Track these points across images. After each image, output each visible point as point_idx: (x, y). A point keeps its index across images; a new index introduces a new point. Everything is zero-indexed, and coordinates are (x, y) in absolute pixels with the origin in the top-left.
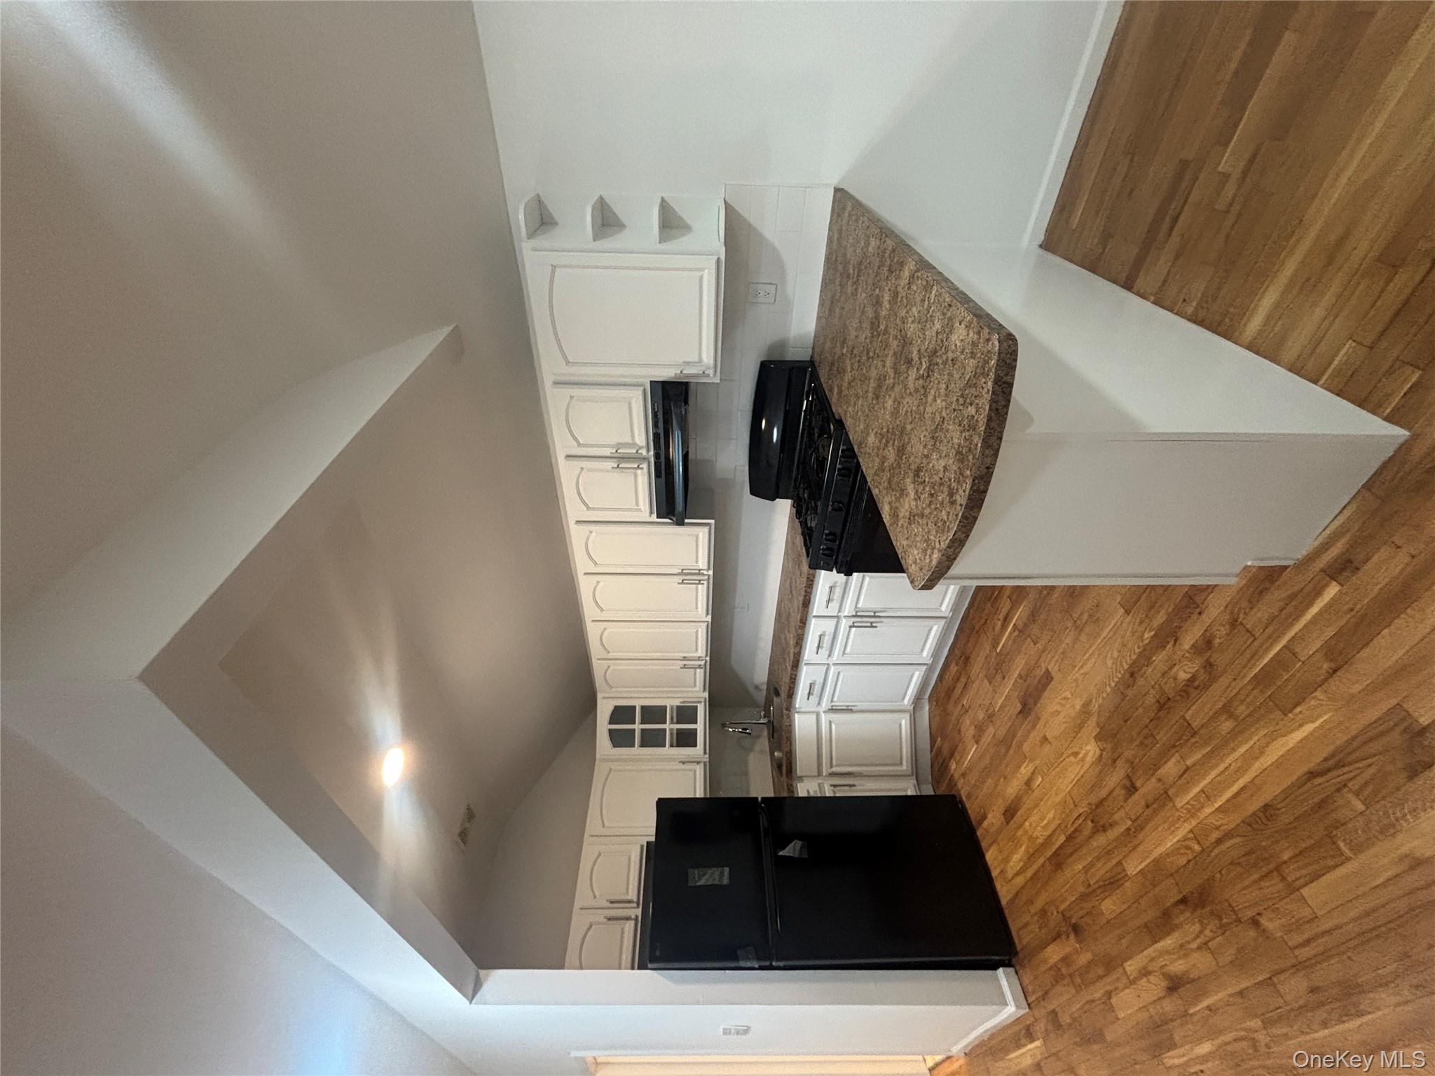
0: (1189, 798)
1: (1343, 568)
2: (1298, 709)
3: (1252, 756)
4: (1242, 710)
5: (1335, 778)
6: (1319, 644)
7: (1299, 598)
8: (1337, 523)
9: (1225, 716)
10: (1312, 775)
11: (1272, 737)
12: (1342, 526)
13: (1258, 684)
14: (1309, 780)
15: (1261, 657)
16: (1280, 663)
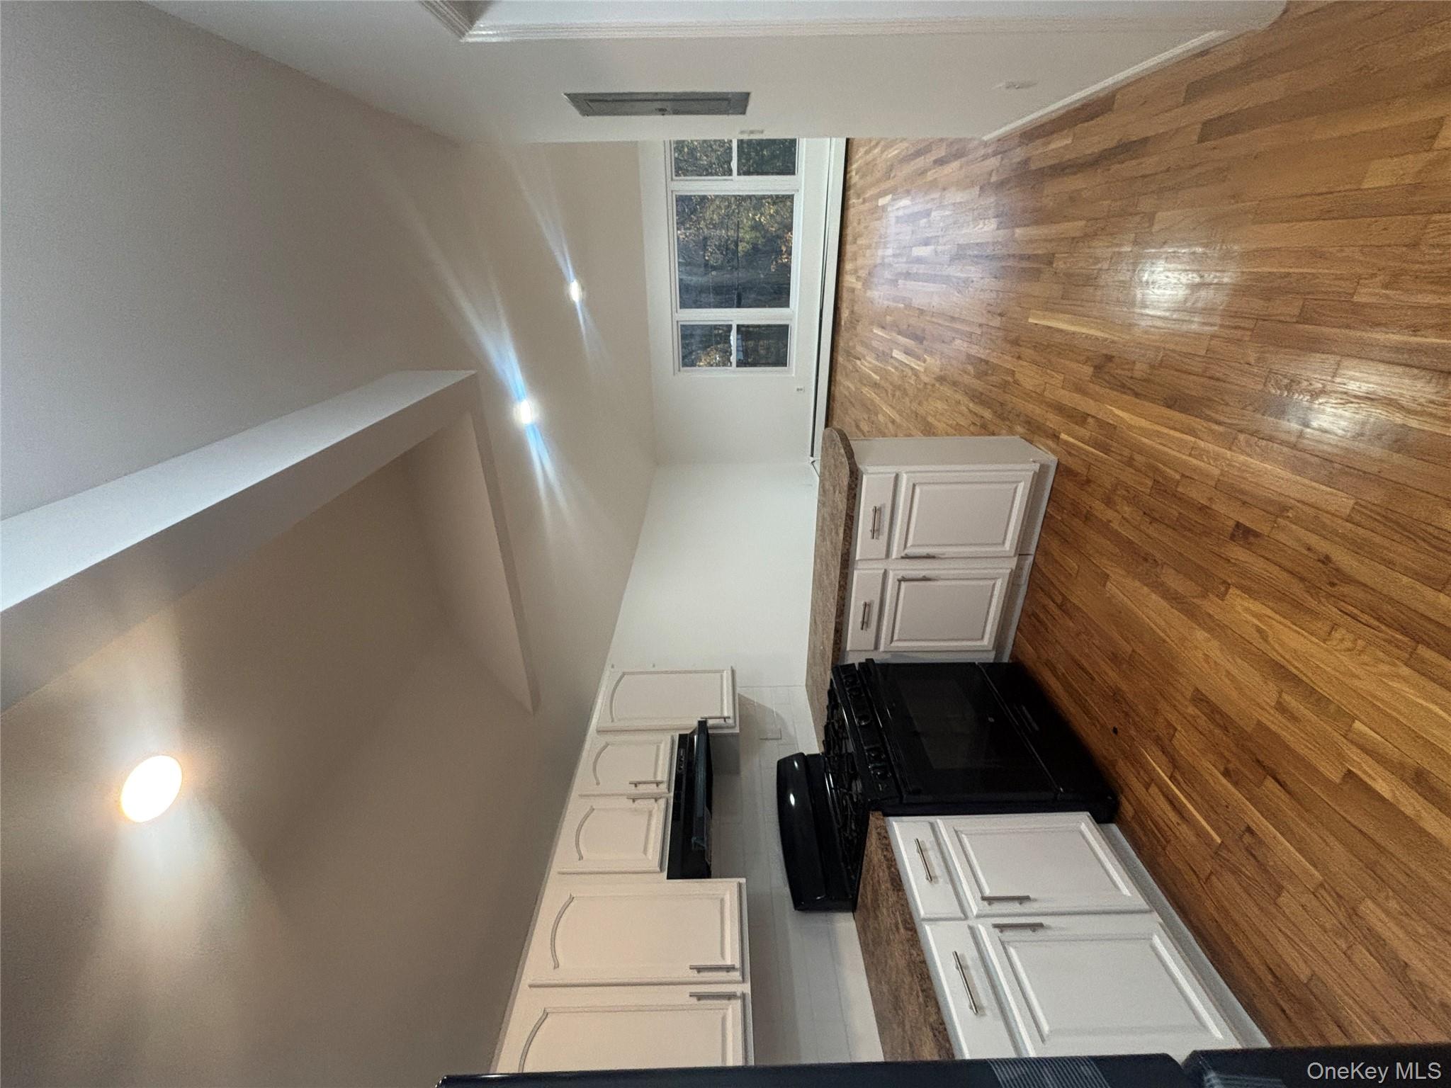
0: (1202, 464)
1: (1055, 437)
2: (1111, 422)
3: (1144, 432)
4: (1126, 452)
5: (1129, 383)
6: (1082, 429)
7: (1069, 450)
8: (1043, 448)
9: (1134, 463)
10: (1137, 395)
11: (1130, 427)
12: (1043, 445)
13: (1109, 450)
14: (1140, 394)
15: (1098, 456)
16: (1097, 445)
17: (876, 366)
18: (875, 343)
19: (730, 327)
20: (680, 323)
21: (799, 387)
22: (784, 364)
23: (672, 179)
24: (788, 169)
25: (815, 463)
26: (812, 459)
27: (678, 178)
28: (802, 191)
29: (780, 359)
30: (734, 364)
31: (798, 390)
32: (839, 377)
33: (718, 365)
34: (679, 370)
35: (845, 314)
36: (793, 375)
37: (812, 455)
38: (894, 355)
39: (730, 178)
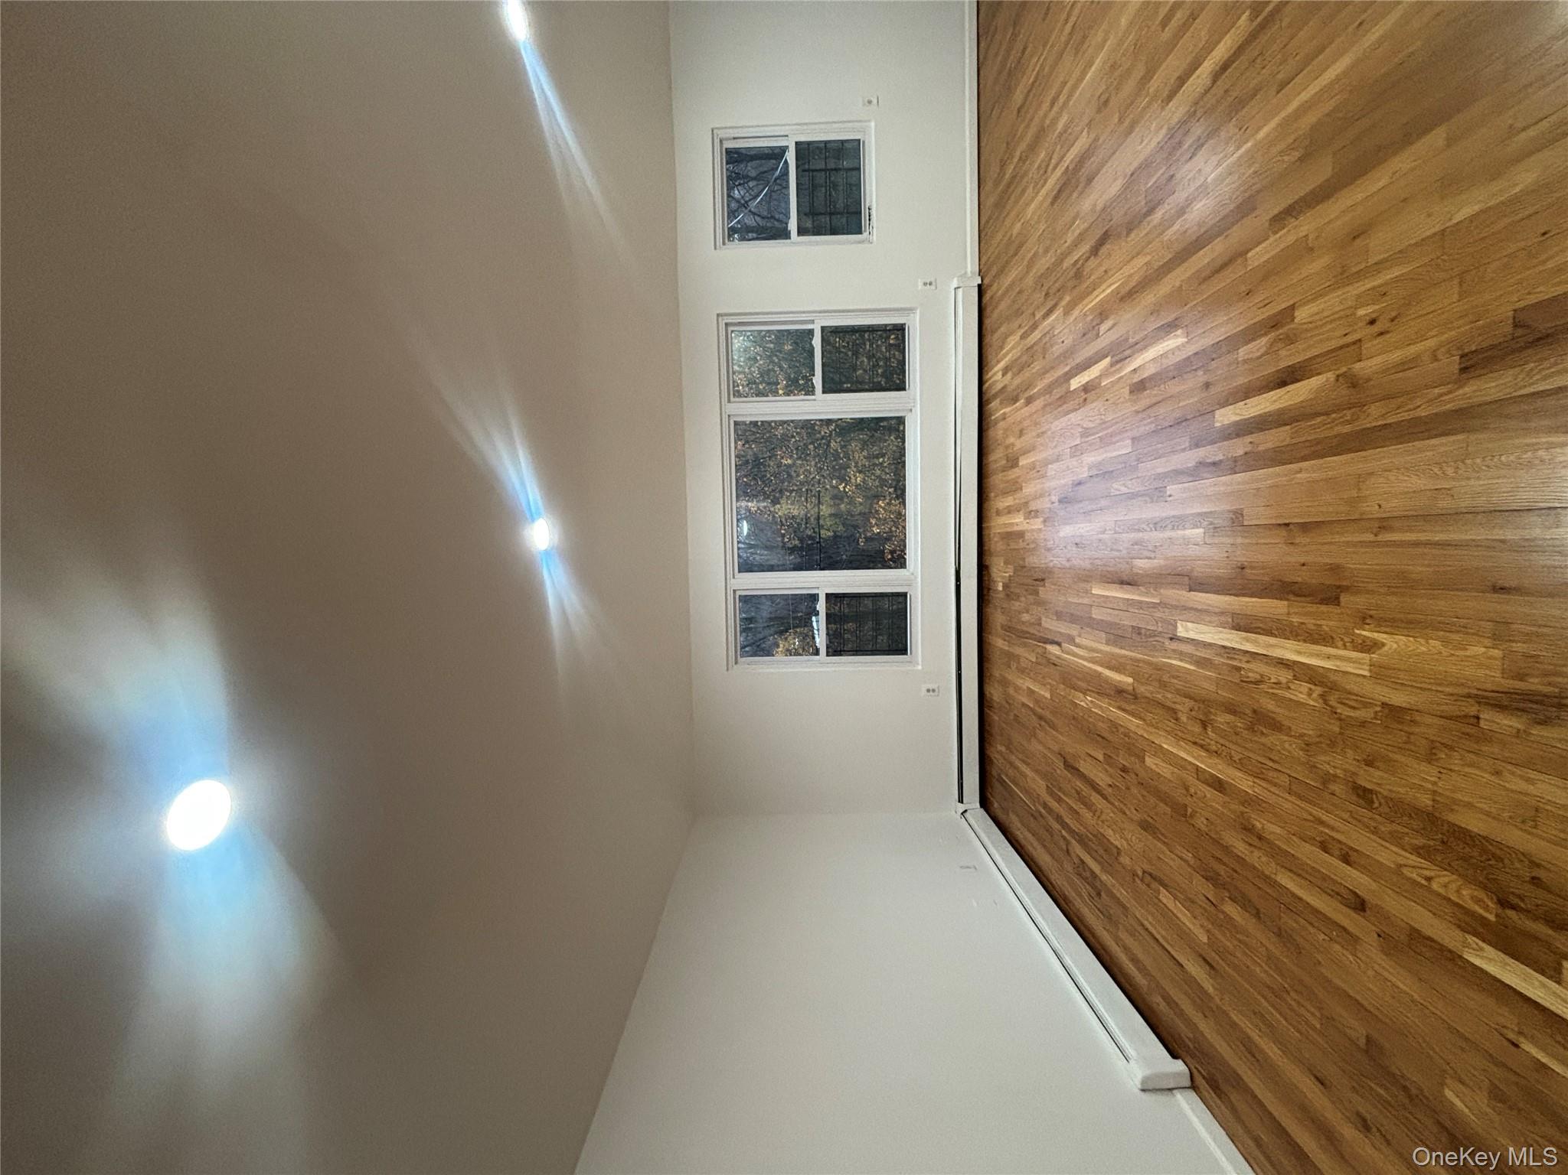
17: (1106, 653)
18: (1097, 614)
19: (814, 598)
20: (738, 593)
21: (931, 687)
22: (903, 651)
23: (729, 401)
24: (894, 379)
25: (967, 815)
26: (961, 808)
27: (737, 399)
28: (918, 409)
29: (897, 645)
30: (823, 650)
31: (928, 691)
32: (996, 671)
33: (797, 654)
34: (736, 663)
35: (1000, 573)
36: (920, 667)
37: (961, 800)
38: (1181, 632)
39: (813, 397)
